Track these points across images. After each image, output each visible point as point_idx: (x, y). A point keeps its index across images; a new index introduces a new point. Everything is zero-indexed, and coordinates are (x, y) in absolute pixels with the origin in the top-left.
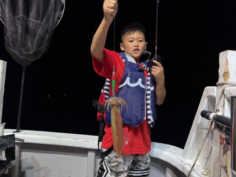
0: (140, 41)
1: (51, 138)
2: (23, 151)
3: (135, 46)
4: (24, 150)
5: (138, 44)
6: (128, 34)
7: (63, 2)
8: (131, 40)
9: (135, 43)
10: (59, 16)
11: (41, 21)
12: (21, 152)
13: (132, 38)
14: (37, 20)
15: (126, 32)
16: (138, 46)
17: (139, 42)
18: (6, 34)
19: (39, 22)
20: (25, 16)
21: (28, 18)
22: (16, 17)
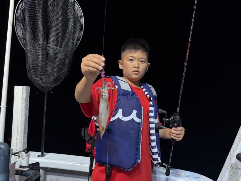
0: (142, 61)
1: (74, 164)
2: (47, 174)
3: (135, 67)
4: (49, 173)
5: (139, 65)
6: (129, 52)
7: (82, 22)
8: (131, 58)
9: (135, 63)
10: (78, 37)
11: (60, 47)
12: (46, 175)
13: (132, 57)
14: (57, 45)
15: (127, 48)
16: (138, 68)
17: (140, 63)
18: (28, 62)
19: (58, 48)
20: (45, 43)
21: (47, 44)
22: (36, 44)
